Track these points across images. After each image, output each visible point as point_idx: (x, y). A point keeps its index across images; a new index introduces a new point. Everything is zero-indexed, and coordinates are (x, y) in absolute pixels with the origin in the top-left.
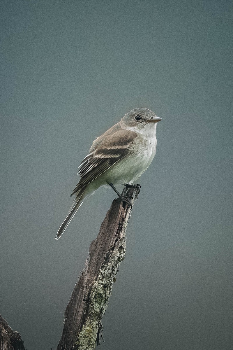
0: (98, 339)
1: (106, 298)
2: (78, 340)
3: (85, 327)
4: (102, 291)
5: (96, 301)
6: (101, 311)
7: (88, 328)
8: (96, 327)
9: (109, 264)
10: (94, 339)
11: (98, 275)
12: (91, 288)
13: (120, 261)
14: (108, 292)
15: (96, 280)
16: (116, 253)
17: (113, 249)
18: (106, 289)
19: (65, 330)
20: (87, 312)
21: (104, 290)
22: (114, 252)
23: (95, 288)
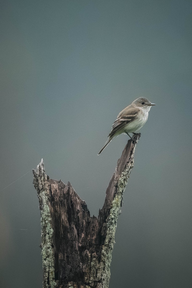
0: (121, 204)
1: (125, 185)
2: (112, 204)
3: (115, 198)
4: (123, 182)
5: (120, 187)
6: (122, 191)
7: (117, 199)
8: (120, 199)
9: (126, 169)
10: (119, 204)
11: (121, 175)
12: (118, 180)
13: (131, 168)
14: (126, 182)
15: (120, 177)
16: (130, 165)
17: (128, 163)
18: (125, 181)
19: (106, 200)
20: (116, 192)
21: (124, 182)
22: (129, 164)
23: (120, 180)
